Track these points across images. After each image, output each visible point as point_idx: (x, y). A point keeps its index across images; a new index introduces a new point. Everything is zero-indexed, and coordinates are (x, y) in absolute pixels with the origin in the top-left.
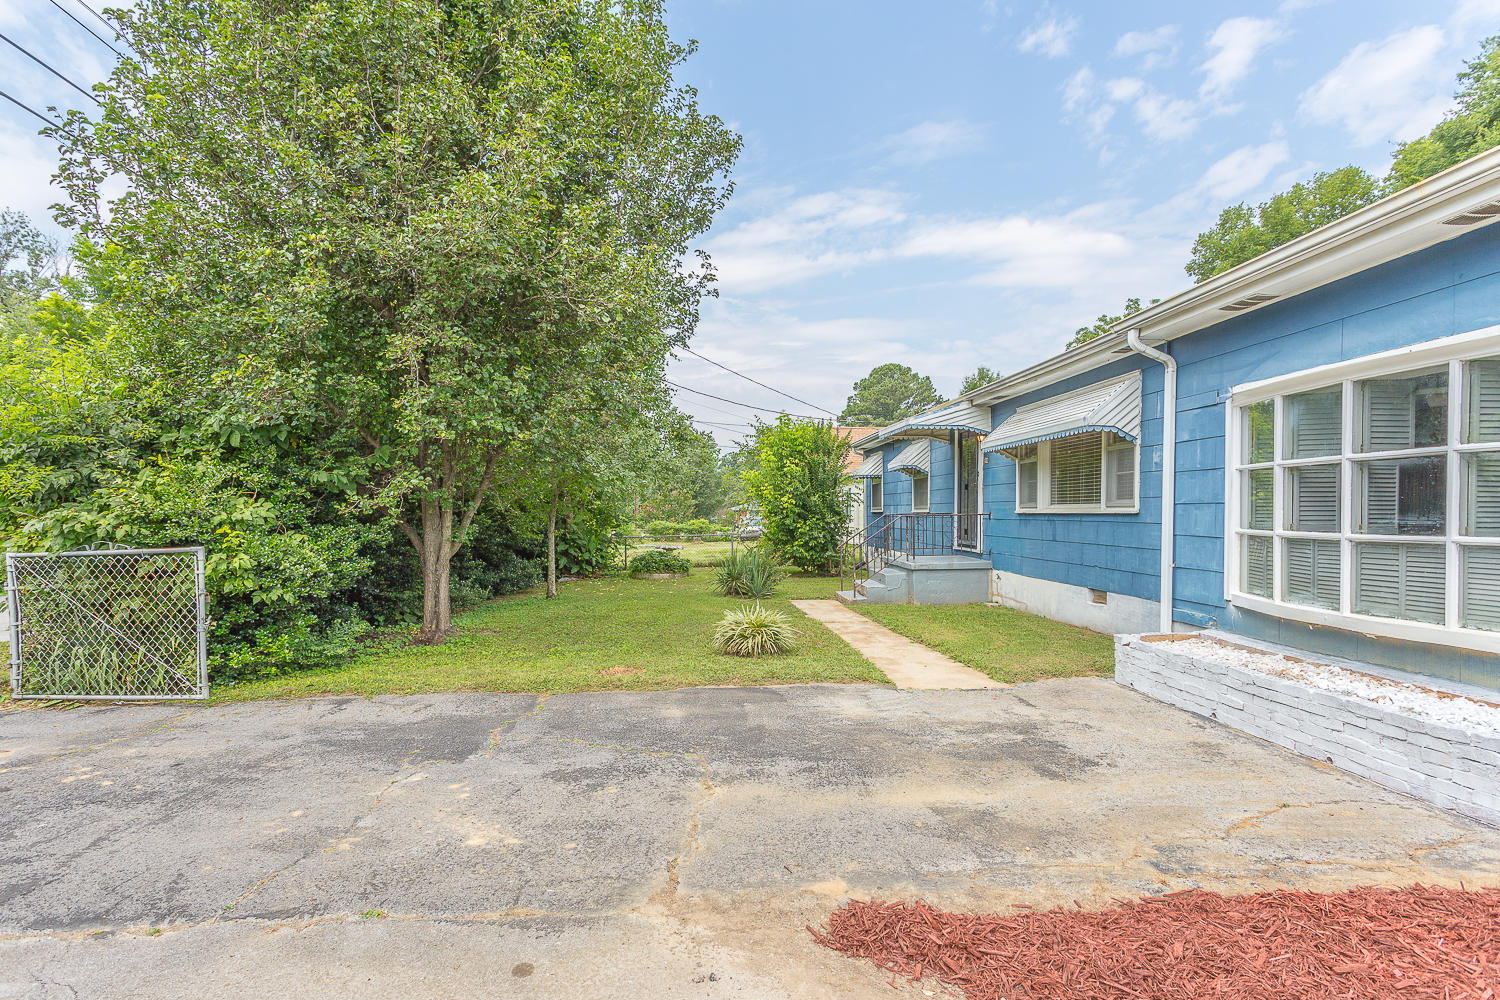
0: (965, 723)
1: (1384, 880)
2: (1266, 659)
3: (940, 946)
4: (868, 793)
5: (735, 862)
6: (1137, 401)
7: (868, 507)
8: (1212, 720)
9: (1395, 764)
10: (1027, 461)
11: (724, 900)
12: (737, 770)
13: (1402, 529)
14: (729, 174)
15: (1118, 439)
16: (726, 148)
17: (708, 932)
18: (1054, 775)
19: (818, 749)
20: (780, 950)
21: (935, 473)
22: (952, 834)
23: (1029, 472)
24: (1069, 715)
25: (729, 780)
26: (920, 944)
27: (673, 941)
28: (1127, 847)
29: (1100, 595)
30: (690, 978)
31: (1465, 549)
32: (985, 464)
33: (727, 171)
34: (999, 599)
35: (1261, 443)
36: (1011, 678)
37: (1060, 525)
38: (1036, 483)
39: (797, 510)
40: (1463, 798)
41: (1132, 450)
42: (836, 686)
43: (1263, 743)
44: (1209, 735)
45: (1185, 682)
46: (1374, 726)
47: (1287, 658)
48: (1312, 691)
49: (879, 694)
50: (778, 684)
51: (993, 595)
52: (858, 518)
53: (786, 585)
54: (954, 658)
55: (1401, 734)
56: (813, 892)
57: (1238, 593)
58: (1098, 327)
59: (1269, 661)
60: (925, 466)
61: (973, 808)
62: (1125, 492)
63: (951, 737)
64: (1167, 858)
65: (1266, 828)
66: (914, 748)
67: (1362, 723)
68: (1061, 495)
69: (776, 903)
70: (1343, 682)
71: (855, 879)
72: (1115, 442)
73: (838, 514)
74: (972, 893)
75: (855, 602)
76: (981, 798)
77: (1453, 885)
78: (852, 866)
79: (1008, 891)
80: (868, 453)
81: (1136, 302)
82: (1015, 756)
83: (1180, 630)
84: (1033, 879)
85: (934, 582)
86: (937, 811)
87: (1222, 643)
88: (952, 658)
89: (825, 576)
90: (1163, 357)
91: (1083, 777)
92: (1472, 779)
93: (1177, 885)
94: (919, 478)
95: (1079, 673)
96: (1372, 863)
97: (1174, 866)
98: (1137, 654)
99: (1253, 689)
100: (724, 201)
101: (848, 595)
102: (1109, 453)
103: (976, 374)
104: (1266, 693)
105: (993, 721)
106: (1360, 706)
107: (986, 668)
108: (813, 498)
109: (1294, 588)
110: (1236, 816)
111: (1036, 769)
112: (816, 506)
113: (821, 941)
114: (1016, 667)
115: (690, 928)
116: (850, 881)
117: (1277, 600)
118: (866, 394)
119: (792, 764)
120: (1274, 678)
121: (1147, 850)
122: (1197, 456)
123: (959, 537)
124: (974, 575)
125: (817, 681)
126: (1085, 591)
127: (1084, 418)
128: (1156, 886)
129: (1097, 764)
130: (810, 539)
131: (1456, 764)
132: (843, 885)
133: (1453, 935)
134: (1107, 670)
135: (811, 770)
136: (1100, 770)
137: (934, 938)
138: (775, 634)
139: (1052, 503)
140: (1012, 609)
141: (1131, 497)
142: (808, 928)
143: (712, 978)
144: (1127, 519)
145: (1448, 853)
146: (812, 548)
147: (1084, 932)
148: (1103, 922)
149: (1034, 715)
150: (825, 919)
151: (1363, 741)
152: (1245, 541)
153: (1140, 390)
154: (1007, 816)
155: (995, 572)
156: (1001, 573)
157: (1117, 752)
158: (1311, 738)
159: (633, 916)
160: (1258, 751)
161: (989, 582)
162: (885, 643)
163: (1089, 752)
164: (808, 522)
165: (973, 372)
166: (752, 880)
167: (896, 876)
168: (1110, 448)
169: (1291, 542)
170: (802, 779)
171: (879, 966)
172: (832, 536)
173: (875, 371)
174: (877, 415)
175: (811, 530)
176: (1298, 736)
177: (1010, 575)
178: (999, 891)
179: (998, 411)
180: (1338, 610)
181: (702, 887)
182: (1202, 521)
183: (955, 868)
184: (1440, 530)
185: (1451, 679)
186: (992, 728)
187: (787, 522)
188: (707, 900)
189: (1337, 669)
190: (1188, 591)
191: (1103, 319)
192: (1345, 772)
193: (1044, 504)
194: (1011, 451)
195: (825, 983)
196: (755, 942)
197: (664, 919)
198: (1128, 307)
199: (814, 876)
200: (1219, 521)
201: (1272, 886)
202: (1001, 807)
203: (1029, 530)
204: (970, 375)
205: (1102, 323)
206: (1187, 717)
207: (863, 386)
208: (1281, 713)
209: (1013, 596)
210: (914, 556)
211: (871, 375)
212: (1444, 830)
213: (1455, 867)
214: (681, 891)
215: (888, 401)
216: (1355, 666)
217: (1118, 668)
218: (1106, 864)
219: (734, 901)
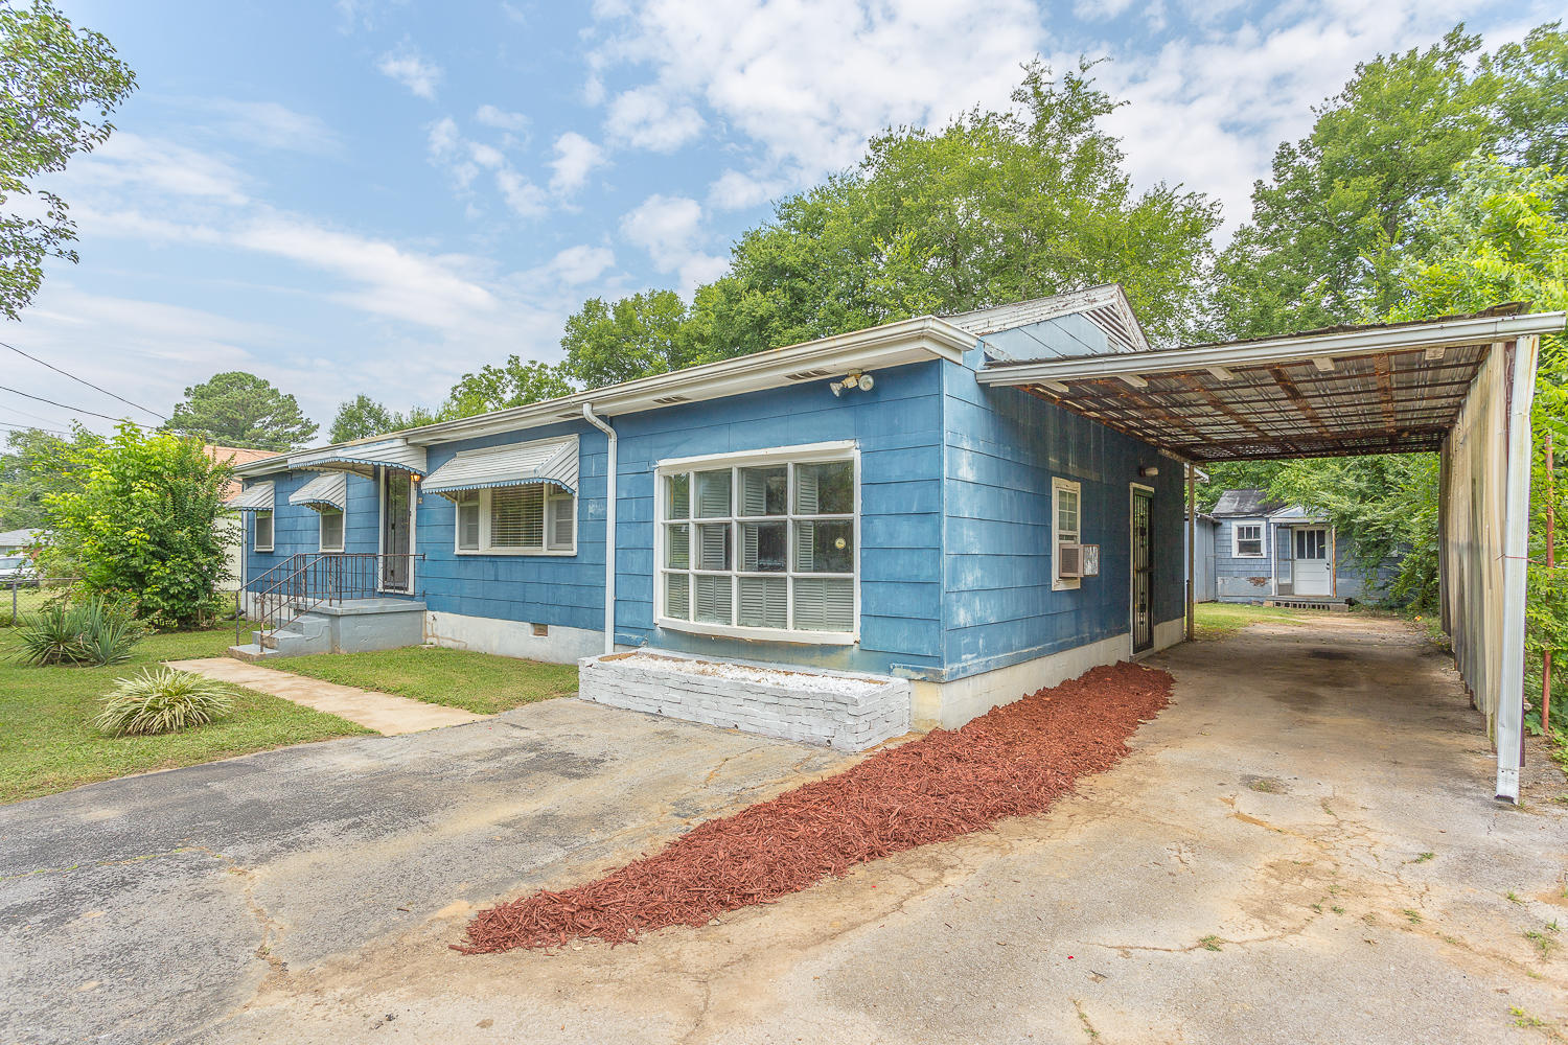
0: (478, 754)
1: (791, 786)
2: (687, 664)
3: (573, 913)
4: (433, 829)
5: (340, 924)
6: (574, 462)
7: (250, 544)
8: (659, 714)
9: (770, 720)
10: (465, 505)
11: (353, 958)
12: (265, 847)
13: (761, 568)
14: (109, 113)
15: (558, 490)
16: (115, 83)
17: (352, 990)
18: (578, 776)
19: (347, 806)
20: (438, 972)
21: (352, 509)
22: (530, 837)
23: (470, 515)
24: (560, 730)
25: (262, 859)
26: (558, 917)
27: (319, 1012)
28: (655, 809)
29: (541, 628)
30: (366, 1029)
31: (796, 580)
32: (418, 504)
33: (108, 108)
34: (434, 640)
35: (679, 505)
36: (492, 709)
37: (501, 565)
38: (477, 526)
39: (151, 548)
40: (806, 731)
41: (571, 501)
42: (315, 745)
43: (697, 724)
44: (662, 725)
45: (639, 689)
46: (762, 698)
47: (699, 662)
48: (725, 681)
49: (370, 744)
50: (234, 756)
51: (427, 636)
52: (235, 558)
53: (150, 645)
54: (425, 700)
55: (775, 700)
56: (439, 919)
57: (662, 617)
58: (483, 376)
59: (689, 666)
60: (339, 501)
61: (534, 815)
62: (563, 536)
63: (473, 768)
64: (682, 809)
65: (725, 775)
66: (447, 783)
67: (754, 697)
68: (500, 538)
69: (409, 941)
70: (737, 673)
71: (472, 895)
72: (554, 493)
73: (214, 553)
74: (571, 873)
75: (263, 657)
76: (534, 806)
77: (818, 780)
78: (462, 887)
79: (596, 862)
80: (250, 481)
81: (517, 359)
82: (539, 769)
83: (621, 650)
84: (609, 848)
85: (363, 627)
86: (506, 825)
87: (653, 657)
88: (422, 700)
89: (191, 630)
90: (609, 429)
91: (599, 772)
92: (811, 720)
93: (696, 822)
94: (330, 515)
95: (548, 696)
96: (782, 779)
97: (687, 812)
98: (599, 672)
99: (689, 687)
100: (95, 143)
101: (252, 649)
102: (550, 502)
103: (355, 403)
104: (695, 688)
105: (503, 746)
106: (753, 686)
107: (464, 704)
108: (179, 533)
109: (701, 612)
110: (705, 773)
111: (563, 774)
112: (181, 542)
113: (465, 952)
114: (494, 700)
115: (329, 995)
116: (468, 898)
117: (692, 621)
118: (204, 403)
119: (332, 826)
120: (700, 676)
121: (667, 807)
122: (633, 512)
123: (385, 578)
124: (409, 617)
125: (286, 744)
126: (527, 625)
127: (535, 471)
128: (684, 827)
129: (603, 761)
130: (172, 585)
131: (803, 712)
132: (465, 904)
133: (829, 803)
134: (572, 690)
135: (356, 825)
136: (607, 764)
137: (567, 909)
138: (206, 700)
139: (493, 545)
140: (450, 649)
141: (570, 541)
142: (452, 947)
143: (390, 1018)
144: (566, 561)
145: (809, 764)
146: (173, 596)
147: (665, 866)
148: (669, 857)
149: (533, 735)
150: (463, 935)
151: (754, 709)
152: (667, 577)
153: (578, 451)
154: (564, 813)
155: (430, 614)
156: (437, 614)
157: (612, 750)
158: (724, 714)
159: (250, 1012)
160: (694, 729)
161: (422, 624)
162: (335, 696)
163: (593, 753)
164: (169, 564)
165: (351, 399)
166: (372, 931)
167: (506, 881)
168: (551, 499)
169: (699, 577)
170: (352, 835)
171: (529, 948)
172: (205, 580)
173: (218, 378)
174: (221, 431)
175: (174, 572)
176: (718, 715)
177: (447, 615)
178: (588, 865)
179: (436, 453)
180: (730, 624)
181: (319, 957)
182: (636, 563)
183: (549, 860)
184: (784, 569)
185: (788, 663)
186: (505, 752)
187: (134, 562)
188: (333, 964)
189: (730, 665)
190: (626, 619)
191: (487, 368)
192: (746, 732)
193: (484, 546)
194: (452, 495)
195: (497, 975)
196: (410, 977)
197: (293, 1000)
198: (510, 362)
199: (433, 906)
200: (649, 562)
201: (743, 807)
202: (554, 808)
203: (470, 571)
204: (348, 401)
205: (486, 373)
206: (642, 716)
207: (200, 394)
208: (706, 700)
209: (450, 636)
210: (341, 599)
211: (212, 382)
212: (803, 753)
213: (814, 771)
214: (294, 969)
215: (237, 416)
216: (738, 662)
217: (581, 686)
218: (648, 824)
219: (363, 955)
